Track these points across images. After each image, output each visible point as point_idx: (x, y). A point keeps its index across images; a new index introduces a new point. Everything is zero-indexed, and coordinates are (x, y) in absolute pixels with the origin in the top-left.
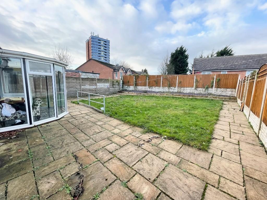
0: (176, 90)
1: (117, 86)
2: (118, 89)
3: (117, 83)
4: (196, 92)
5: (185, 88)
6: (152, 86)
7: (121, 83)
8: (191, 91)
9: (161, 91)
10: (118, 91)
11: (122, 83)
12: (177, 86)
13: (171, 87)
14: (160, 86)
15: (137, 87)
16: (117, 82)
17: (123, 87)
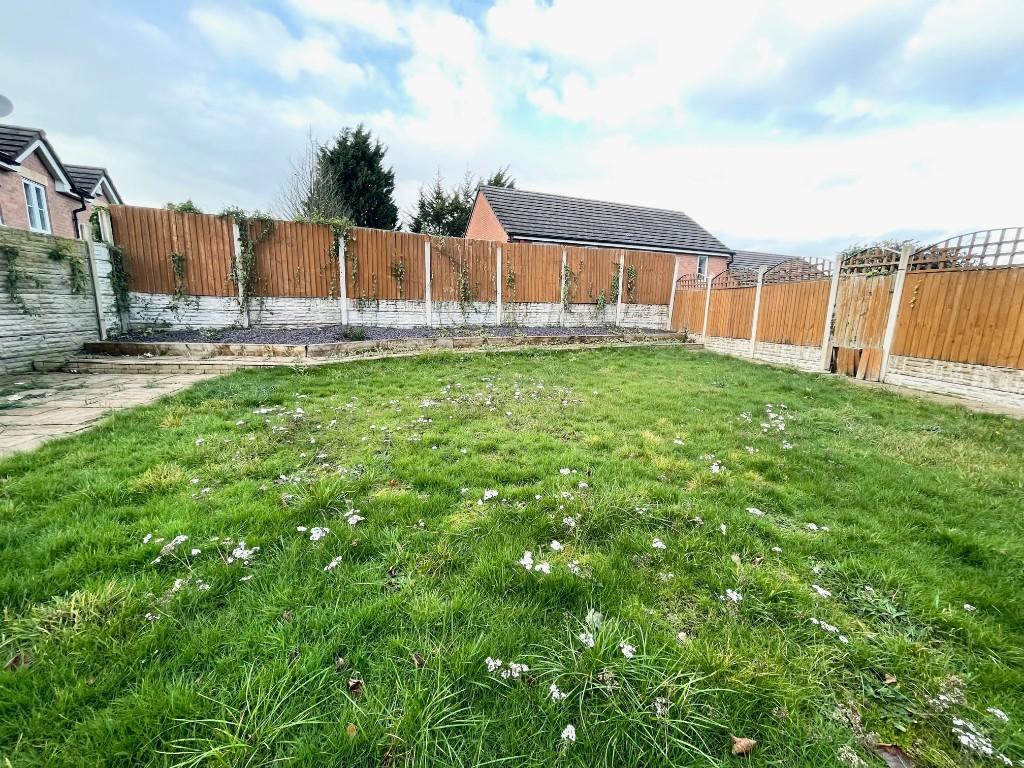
0: (497, 314)
1: (62, 300)
2: (77, 322)
3: (62, 271)
4: (569, 321)
5: (532, 307)
6: (376, 298)
7: (102, 268)
8: (554, 320)
9: (429, 324)
10: (78, 340)
11: (108, 268)
12: (499, 297)
13: (476, 304)
14: (422, 297)
15: (270, 302)
16: (56, 256)
17: (122, 307)
